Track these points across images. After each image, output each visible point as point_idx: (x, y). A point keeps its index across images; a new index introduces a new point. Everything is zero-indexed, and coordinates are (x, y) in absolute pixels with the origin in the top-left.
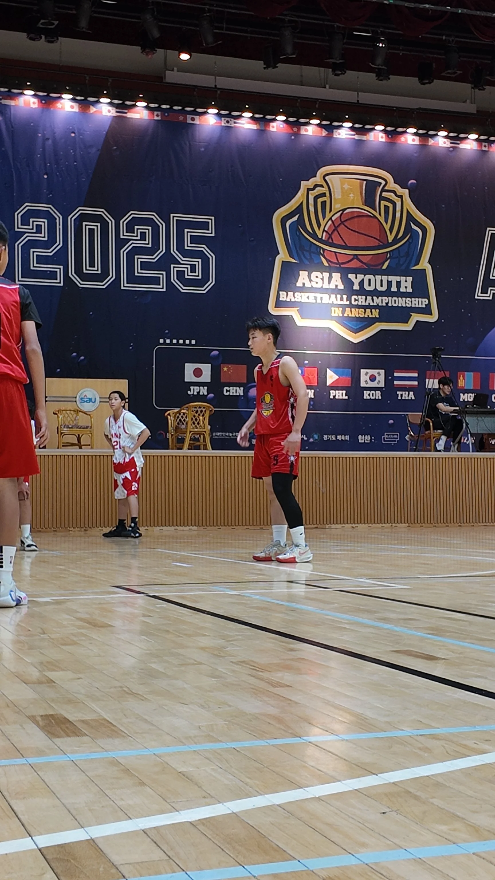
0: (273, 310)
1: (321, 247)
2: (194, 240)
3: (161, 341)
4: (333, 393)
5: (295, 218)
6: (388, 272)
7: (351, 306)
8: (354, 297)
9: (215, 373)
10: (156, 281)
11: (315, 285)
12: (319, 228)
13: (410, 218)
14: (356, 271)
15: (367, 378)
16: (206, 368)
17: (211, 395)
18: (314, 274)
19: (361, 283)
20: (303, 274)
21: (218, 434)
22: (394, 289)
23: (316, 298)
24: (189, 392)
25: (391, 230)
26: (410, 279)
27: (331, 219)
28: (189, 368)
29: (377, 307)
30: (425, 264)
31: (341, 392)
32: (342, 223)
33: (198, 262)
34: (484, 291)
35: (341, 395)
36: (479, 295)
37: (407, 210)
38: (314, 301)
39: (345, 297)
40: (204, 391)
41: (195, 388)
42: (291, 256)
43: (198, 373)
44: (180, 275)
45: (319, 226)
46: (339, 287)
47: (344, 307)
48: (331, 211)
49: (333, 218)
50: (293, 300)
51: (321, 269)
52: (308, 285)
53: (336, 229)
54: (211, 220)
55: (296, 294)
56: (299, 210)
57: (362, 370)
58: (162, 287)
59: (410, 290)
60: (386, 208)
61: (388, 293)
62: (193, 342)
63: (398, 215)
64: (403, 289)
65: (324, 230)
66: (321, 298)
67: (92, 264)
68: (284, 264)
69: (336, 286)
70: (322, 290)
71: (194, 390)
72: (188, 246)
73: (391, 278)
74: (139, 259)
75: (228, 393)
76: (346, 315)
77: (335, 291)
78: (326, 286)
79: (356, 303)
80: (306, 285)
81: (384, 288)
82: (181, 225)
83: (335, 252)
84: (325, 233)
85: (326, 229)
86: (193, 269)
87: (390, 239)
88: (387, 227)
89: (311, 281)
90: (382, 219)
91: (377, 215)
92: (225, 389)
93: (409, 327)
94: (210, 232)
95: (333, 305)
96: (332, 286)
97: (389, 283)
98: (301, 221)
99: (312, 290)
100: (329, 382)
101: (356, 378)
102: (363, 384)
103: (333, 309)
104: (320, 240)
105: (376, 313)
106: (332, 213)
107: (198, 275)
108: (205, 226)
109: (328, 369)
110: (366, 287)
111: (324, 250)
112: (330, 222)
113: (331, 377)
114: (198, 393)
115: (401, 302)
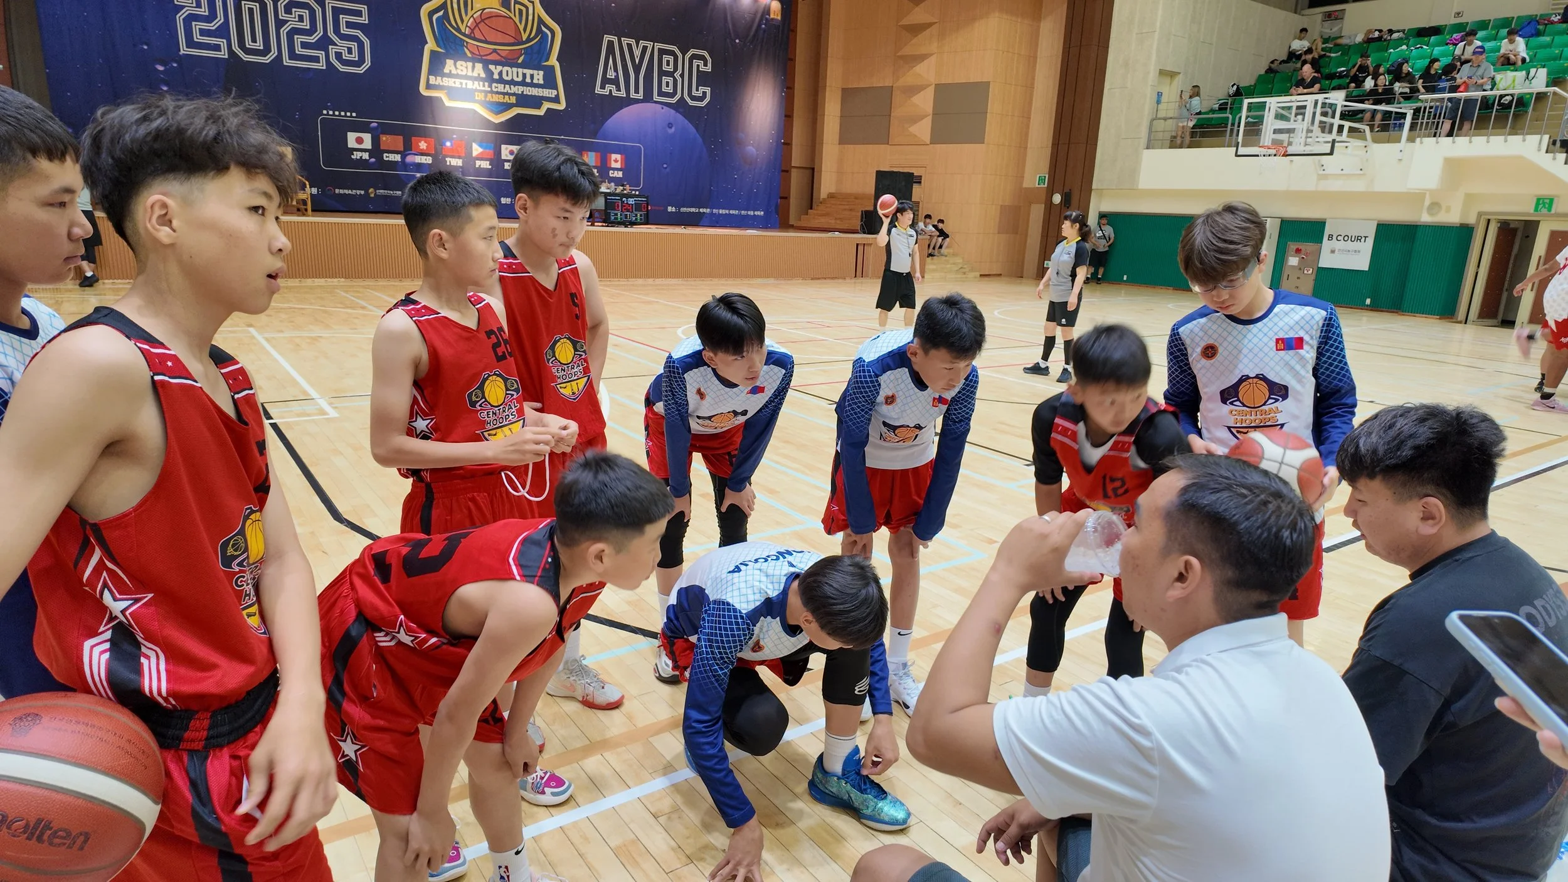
0: (422, 89)
1: (464, 41)
2: (349, 25)
3: (325, 112)
4: (478, 163)
5: (441, 13)
6: (523, 65)
7: (492, 92)
8: (494, 85)
9: (376, 141)
10: (316, 59)
11: (460, 73)
12: (462, 23)
13: (541, 21)
14: (496, 63)
15: (507, 152)
16: (367, 138)
17: (373, 160)
18: (459, 63)
19: (500, 73)
20: (449, 63)
21: (381, 191)
22: (528, 80)
23: (461, 84)
24: (352, 157)
25: (525, 30)
26: (541, 73)
27: (472, 16)
28: (352, 138)
29: (514, 94)
30: (553, 61)
31: (485, 162)
32: (483, 21)
33: (354, 46)
34: (603, 87)
35: (485, 165)
36: (598, 90)
37: (539, 15)
38: (460, 86)
39: (486, 84)
40: (366, 156)
41: (358, 153)
42: (438, 45)
43: (359, 141)
44: (339, 56)
45: (462, 21)
46: (481, 76)
47: (486, 92)
48: (472, 9)
49: (475, 16)
50: (441, 84)
51: (465, 58)
52: (454, 72)
53: (477, 25)
54: (364, 8)
55: (444, 79)
56: (443, 6)
57: (503, 147)
58: (322, 65)
59: (541, 82)
60: (521, 11)
61: (523, 83)
62: (354, 114)
63: (530, 18)
64: (535, 81)
65: (467, 26)
66: (466, 84)
67: (254, 40)
68: (433, 52)
69: (479, 74)
70: (466, 77)
71: (356, 155)
72: (344, 30)
73: (525, 71)
74: (299, 39)
75: (387, 159)
76: (488, 99)
77: (478, 78)
78: (470, 73)
79: (496, 90)
80: (453, 72)
81: (520, 79)
82: (337, 12)
83: (477, 46)
84: (467, 29)
85: (469, 25)
86: (350, 51)
87: (524, 38)
88: (521, 28)
89: (456, 68)
90: (517, 20)
91: (513, 17)
92: (385, 155)
93: (541, 112)
94: (364, 19)
95: (476, 90)
96: (475, 74)
97: (524, 75)
98: (446, 16)
99: (457, 76)
100: (475, 154)
101: (498, 152)
102: (503, 157)
103: (476, 94)
104: (464, 34)
105: (513, 100)
106: (473, 12)
107: (355, 56)
108: (359, 14)
109: (474, 144)
110: (505, 77)
111: (467, 43)
112: (472, 19)
113: (477, 150)
114: (361, 157)
115: (535, 92)
